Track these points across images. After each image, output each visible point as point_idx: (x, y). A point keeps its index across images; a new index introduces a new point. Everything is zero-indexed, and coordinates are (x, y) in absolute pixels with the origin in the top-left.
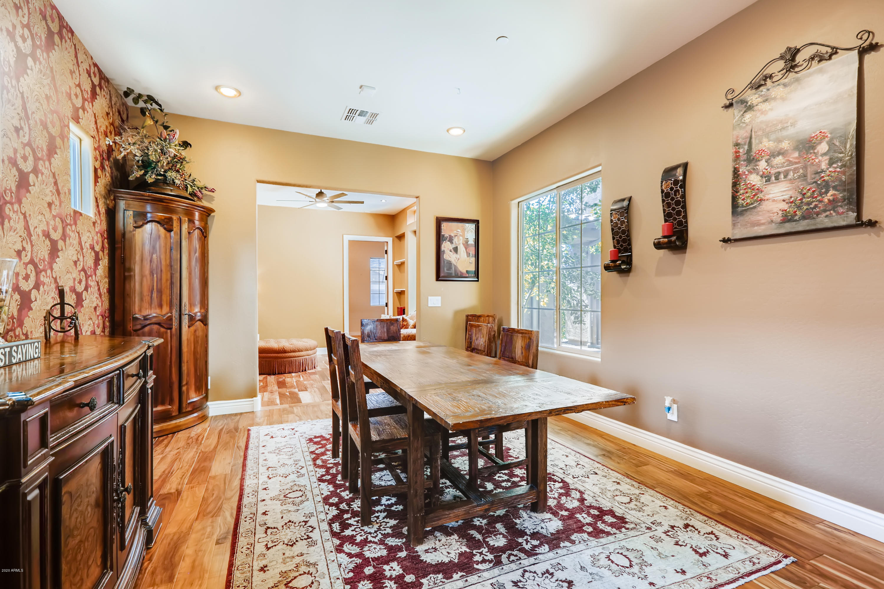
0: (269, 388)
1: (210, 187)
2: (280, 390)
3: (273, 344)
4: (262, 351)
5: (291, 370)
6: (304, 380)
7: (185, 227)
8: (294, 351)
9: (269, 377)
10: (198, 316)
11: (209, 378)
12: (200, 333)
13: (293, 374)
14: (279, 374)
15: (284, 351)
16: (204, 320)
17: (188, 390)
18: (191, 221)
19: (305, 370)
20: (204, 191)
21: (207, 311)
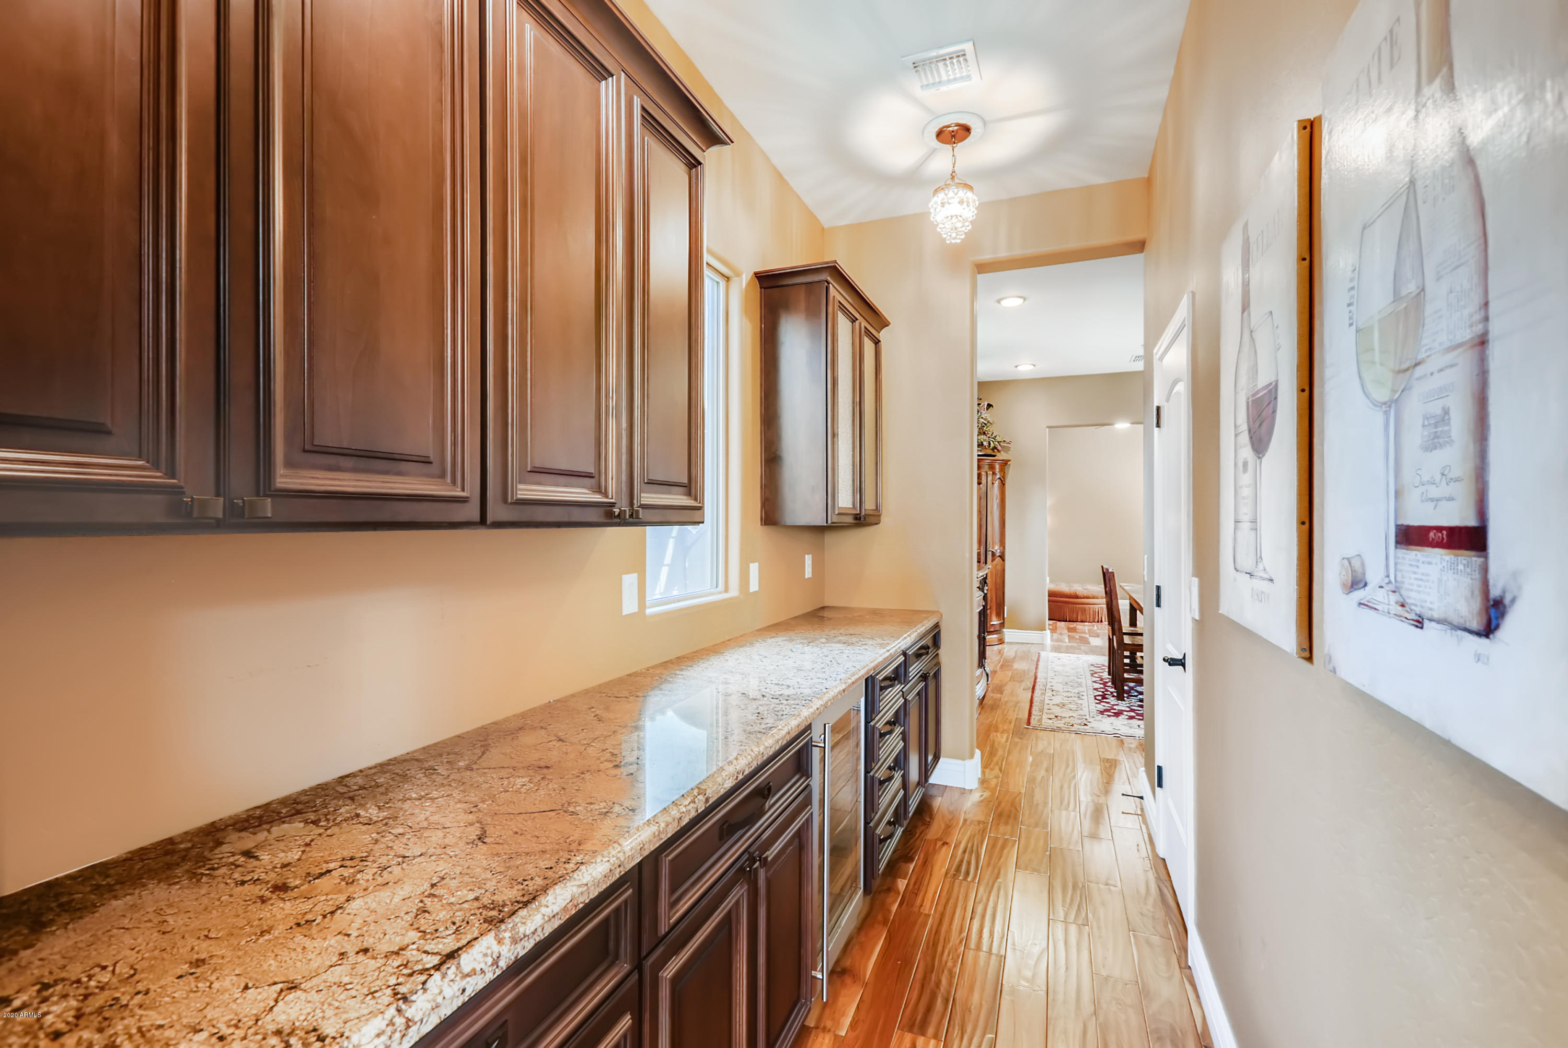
0: (1058, 631)
1: (1008, 441)
2: (1070, 634)
3: (1064, 588)
4: (1052, 594)
5: (1084, 619)
6: (1098, 629)
7: (990, 478)
8: (1088, 598)
9: (1059, 623)
10: (998, 554)
11: (1006, 608)
12: (999, 567)
13: (1086, 624)
14: (1070, 621)
15: (1077, 597)
16: (1002, 557)
17: (991, 613)
18: (994, 474)
19: (1101, 621)
20: (1002, 444)
21: (1004, 548)
